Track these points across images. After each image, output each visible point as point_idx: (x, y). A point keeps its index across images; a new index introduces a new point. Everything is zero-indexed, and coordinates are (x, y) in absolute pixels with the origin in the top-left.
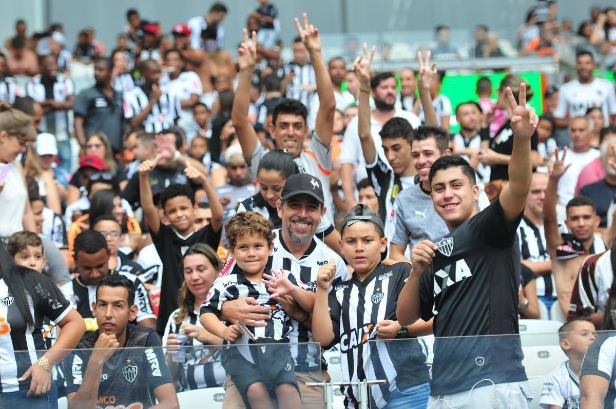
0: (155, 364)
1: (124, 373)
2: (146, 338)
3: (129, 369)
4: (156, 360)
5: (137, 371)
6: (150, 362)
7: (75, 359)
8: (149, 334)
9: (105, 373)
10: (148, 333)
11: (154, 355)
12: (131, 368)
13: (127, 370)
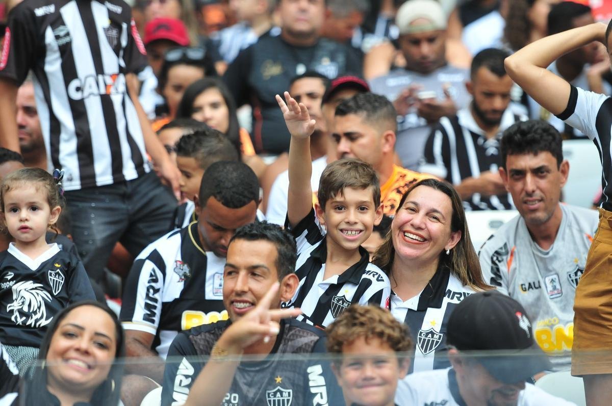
0: (322, 397)
1: (268, 399)
2: (312, 344)
3: (278, 394)
4: (323, 390)
5: (291, 398)
6: (313, 390)
7: (181, 366)
8: (318, 341)
9: (235, 393)
10: (317, 338)
11: (322, 381)
12: (281, 393)
13: (275, 394)
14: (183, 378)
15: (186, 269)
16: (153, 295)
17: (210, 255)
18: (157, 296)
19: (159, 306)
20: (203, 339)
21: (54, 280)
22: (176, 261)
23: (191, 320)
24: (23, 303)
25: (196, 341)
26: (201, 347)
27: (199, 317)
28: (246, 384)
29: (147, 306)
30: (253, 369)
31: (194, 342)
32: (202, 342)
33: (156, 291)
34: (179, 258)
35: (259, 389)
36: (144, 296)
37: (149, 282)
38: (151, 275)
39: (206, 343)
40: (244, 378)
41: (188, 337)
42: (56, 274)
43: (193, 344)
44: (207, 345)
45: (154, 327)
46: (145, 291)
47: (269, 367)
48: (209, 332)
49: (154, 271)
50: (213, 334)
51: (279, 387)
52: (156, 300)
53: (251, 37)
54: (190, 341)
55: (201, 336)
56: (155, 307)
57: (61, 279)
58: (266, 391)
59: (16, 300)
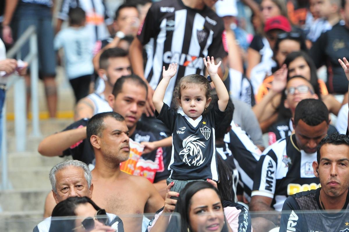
14: (292, 222)
15: (289, 160)
16: (271, 175)
17: (302, 152)
18: (273, 176)
19: (274, 181)
20: (303, 200)
21: (204, 132)
22: (284, 156)
23: (293, 189)
24: (189, 150)
25: (299, 201)
26: (302, 205)
27: (297, 187)
28: (328, 226)
29: (268, 182)
30: (333, 218)
31: (298, 202)
32: (303, 202)
33: (272, 173)
34: (285, 154)
35: (336, 229)
36: (265, 175)
37: (268, 168)
38: (269, 164)
39: (305, 202)
40: (327, 222)
41: (294, 198)
42: (204, 128)
43: (297, 203)
44: (305, 203)
45: (272, 194)
46: (266, 173)
47: (342, 216)
48: (306, 196)
49: (271, 161)
50: (308, 197)
51: (347, 228)
52: (272, 178)
53: (328, 26)
54: (295, 200)
55: (302, 198)
56: (272, 182)
57: (208, 130)
58: (339, 230)
59: (185, 148)
